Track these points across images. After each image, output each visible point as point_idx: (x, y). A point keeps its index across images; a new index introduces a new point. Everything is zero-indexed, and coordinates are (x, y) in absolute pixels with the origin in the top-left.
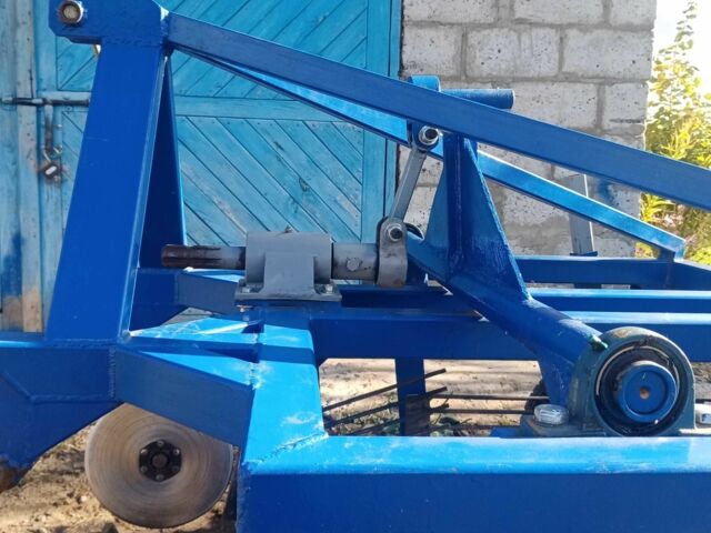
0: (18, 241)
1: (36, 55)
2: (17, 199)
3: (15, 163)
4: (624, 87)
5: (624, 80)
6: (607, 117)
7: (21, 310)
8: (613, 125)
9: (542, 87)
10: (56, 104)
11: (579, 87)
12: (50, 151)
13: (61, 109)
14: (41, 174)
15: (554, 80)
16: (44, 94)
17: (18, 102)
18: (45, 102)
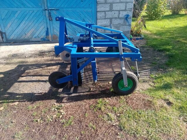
0: (47, 29)
1: (47, 3)
2: (47, 23)
3: (46, 18)
4: (129, 3)
5: (130, 2)
6: (127, 8)
7: (49, 37)
8: (128, 9)
9: (117, 4)
10: (50, 10)
11: (123, 4)
12: (50, 16)
13: (51, 11)
14: (49, 20)
15: (119, 3)
16: (49, 9)
17: (46, 10)
18: (49, 10)
